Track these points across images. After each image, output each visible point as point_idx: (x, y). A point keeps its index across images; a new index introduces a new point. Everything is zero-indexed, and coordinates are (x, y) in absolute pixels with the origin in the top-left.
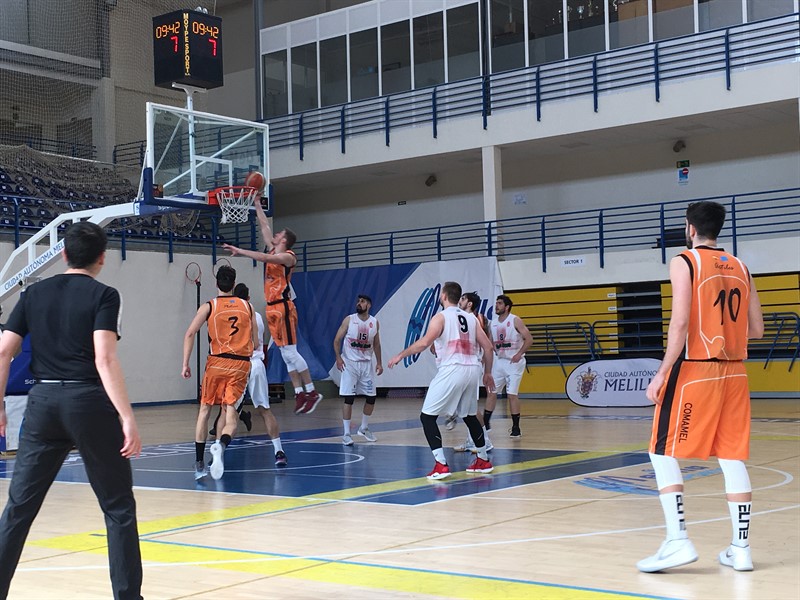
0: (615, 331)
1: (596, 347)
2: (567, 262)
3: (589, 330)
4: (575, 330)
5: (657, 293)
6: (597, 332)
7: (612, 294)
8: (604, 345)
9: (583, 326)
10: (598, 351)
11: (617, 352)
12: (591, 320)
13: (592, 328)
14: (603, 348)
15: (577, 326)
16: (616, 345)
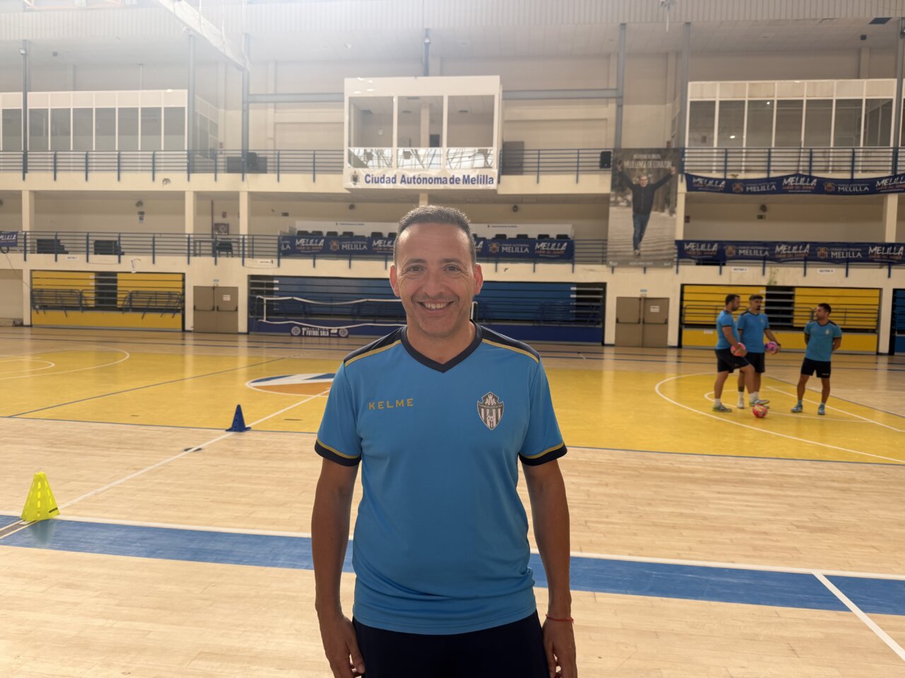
0: (93, 295)
1: (83, 302)
2: (64, 258)
3: (79, 294)
5: (115, 278)
6: (85, 295)
7: (92, 276)
9: (76, 291)
10: (84, 304)
11: (93, 306)
14: (88, 303)
16: (93, 302)
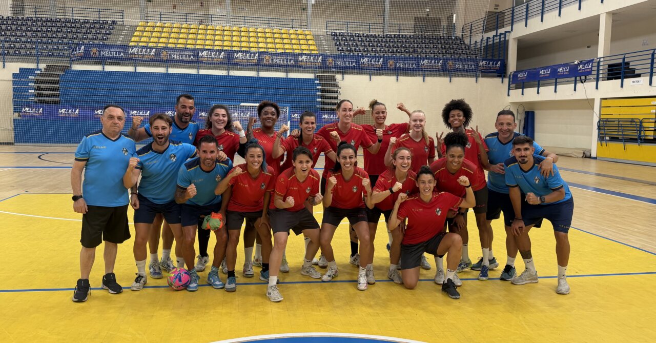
0: (653, 125)
2: (633, 82)
3: (639, 123)
4: (629, 123)
6: (645, 125)
7: (654, 102)
8: (647, 133)
9: (636, 121)
10: (643, 136)
12: (641, 117)
13: (641, 122)
14: (647, 135)
15: (632, 121)
16: (652, 133)
